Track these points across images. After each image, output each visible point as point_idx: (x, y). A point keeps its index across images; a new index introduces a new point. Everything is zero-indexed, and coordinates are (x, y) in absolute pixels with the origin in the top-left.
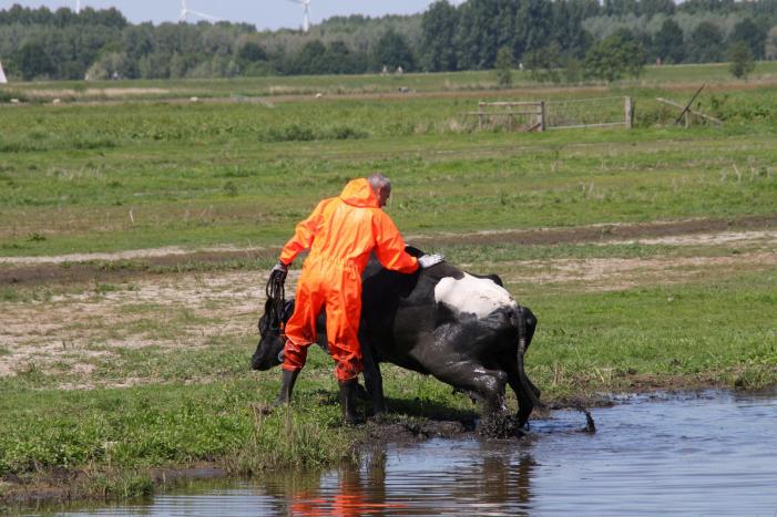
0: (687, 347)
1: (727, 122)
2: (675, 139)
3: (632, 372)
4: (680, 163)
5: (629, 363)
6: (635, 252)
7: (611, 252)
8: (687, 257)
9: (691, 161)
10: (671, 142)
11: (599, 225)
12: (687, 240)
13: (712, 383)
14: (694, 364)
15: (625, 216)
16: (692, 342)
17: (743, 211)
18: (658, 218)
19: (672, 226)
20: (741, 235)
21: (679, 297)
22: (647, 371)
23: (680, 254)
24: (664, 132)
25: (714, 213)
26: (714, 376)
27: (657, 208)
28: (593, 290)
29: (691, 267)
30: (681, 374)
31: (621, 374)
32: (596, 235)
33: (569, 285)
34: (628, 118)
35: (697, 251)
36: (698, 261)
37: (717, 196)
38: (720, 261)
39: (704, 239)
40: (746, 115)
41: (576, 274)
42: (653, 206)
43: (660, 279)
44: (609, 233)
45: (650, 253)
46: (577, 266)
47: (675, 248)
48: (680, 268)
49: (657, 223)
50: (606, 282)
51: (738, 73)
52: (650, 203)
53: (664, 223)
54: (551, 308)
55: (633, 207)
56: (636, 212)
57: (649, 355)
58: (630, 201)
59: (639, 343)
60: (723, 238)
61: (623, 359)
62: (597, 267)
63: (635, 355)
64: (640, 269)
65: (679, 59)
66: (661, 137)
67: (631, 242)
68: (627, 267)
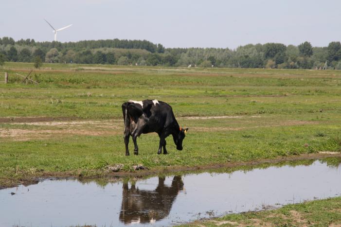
0: (59, 162)
1: (40, 83)
2: (23, 88)
3: (42, 170)
4: (28, 96)
5: (40, 167)
6: (25, 127)
7: (17, 127)
8: (45, 130)
9: (33, 96)
10: (21, 89)
11: (8, 117)
12: (41, 124)
13: (71, 175)
14: (64, 168)
15: (17, 114)
16: (61, 160)
17: (57, 114)
18: (29, 116)
19: (34, 119)
20: (59, 123)
21: (48, 144)
22: (47, 170)
23: (42, 129)
24: (19, 85)
25: (48, 115)
26: (71, 172)
27: (28, 112)
28: (15, 140)
29: (48, 134)
30: (59, 172)
31: (38, 171)
32: (8, 121)
33: (6, 138)
34: (6, 80)
35: (47, 128)
36: (49, 131)
37: (47, 109)
38: (56, 132)
39: (47, 124)
40: (46, 81)
41: (6, 134)
42: (26, 111)
43: (38, 137)
44: (13, 120)
45: (31, 128)
46: (6, 132)
47: (39, 126)
48: (44, 134)
49: (29, 117)
50: (19, 137)
51: (37, 66)
52: (24, 110)
53: (31, 117)
54: (5, 146)
55: (19, 111)
56: (21, 113)
57: (46, 164)
58: (17, 109)
59: (42, 160)
60: (54, 124)
61: (37, 166)
62: (14, 133)
63: (41, 164)
64: (30, 134)
65: (15, 60)
66: (18, 87)
67: (22, 124)
68: (25, 133)
